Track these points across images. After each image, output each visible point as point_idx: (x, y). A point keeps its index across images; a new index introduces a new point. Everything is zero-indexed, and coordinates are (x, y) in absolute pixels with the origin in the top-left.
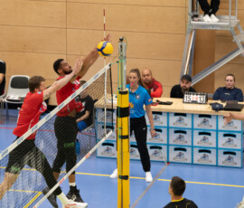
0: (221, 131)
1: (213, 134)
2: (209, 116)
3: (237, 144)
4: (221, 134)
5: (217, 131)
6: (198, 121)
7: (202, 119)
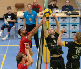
0: (71, 24)
1: (68, 25)
2: (66, 18)
3: (77, 28)
4: (71, 25)
5: (69, 24)
6: (61, 20)
7: (63, 19)
